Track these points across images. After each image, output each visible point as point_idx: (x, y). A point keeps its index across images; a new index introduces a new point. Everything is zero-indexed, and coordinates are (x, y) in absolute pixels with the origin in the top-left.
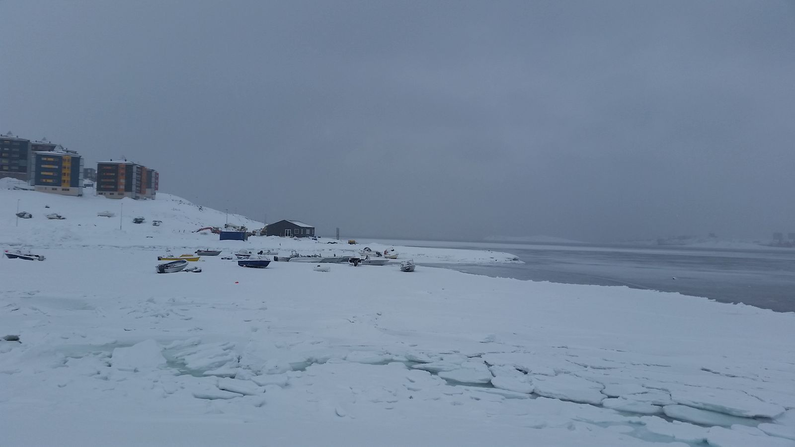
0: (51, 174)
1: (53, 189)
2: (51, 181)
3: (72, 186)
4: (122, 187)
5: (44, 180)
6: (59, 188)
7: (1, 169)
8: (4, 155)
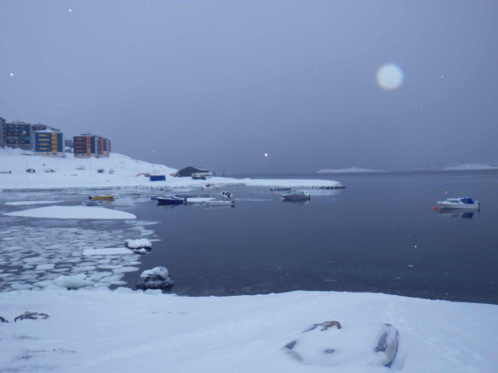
0: (45, 144)
1: (47, 154)
2: (45, 149)
3: (58, 151)
4: (89, 150)
5: (41, 149)
6: (51, 153)
7: (14, 143)
8: (15, 134)
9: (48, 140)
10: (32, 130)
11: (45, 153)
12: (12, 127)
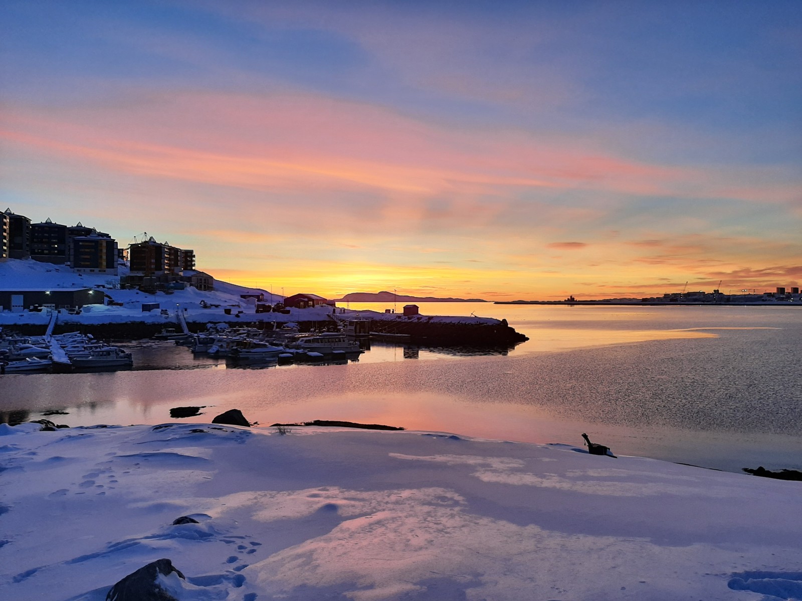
0: (88, 257)
1: (91, 271)
2: (88, 263)
3: (107, 268)
4: (153, 266)
5: (82, 263)
6: (97, 270)
7: (42, 253)
8: (44, 240)
9: (93, 250)
10: (70, 234)
11: (89, 269)
12: (40, 230)
